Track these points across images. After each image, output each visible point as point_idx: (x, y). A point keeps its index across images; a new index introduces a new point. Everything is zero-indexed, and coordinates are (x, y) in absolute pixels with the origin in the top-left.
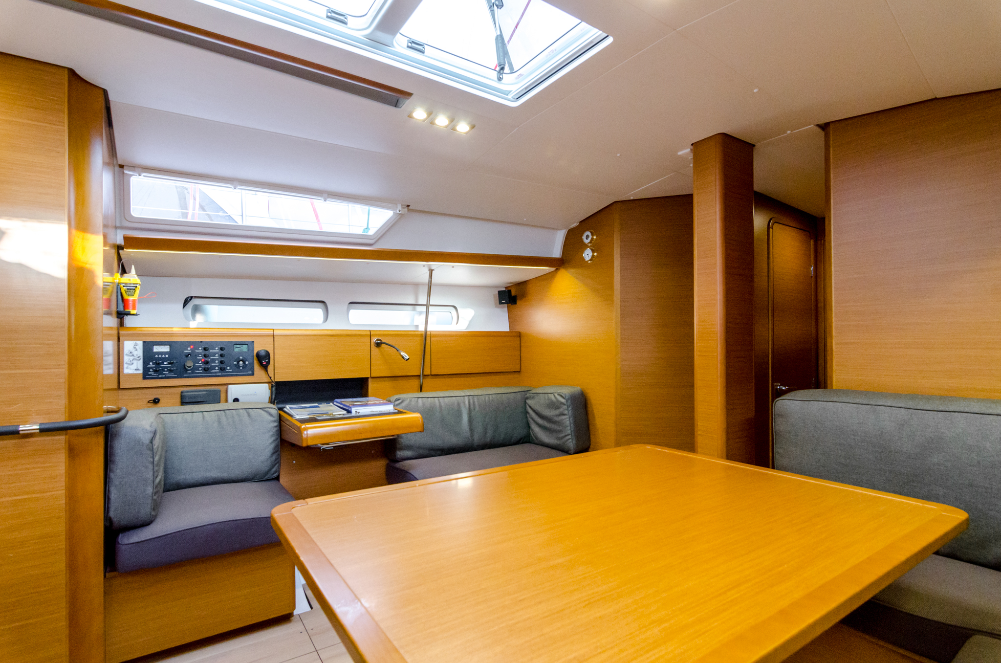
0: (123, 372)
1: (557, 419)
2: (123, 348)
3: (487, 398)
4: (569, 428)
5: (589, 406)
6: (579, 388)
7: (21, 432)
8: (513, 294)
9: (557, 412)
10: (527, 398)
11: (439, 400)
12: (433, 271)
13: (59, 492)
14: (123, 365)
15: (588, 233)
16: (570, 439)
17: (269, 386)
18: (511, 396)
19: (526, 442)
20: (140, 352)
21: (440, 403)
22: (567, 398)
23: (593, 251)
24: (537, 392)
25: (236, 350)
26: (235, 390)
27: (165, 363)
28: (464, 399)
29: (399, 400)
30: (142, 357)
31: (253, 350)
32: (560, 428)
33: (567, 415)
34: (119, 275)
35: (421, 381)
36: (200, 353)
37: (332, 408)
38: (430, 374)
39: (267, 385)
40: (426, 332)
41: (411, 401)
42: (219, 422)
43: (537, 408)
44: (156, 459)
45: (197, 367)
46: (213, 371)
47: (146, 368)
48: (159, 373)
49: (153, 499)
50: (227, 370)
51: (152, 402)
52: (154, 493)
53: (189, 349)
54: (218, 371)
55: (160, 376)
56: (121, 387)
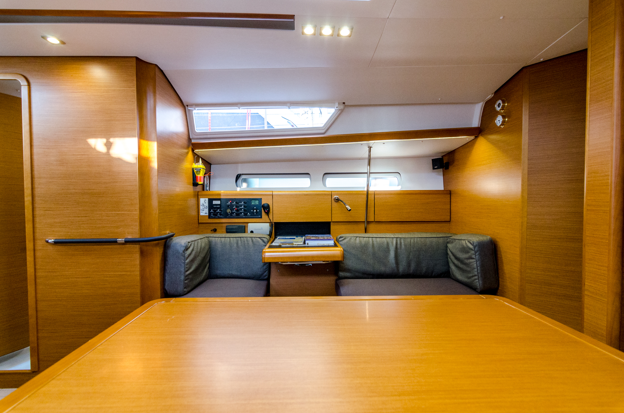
0: (200, 214)
1: (468, 261)
2: (200, 202)
3: (412, 241)
4: (476, 270)
5: (499, 253)
6: (489, 237)
7: (118, 242)
8: (445, 161)
9: (467, 256)
10: (448, 243)
11: (372, 240)
12: (371, 148)
13: (137, 273)
14: (200, 211)
15: (500, 101)
16: (476, 279)
17: (270, 225)
18: (434, 240)
19: (444, 277)
20: (207, 204)
21: (373, 242)
22: (475, 244)
23: (504, 117)
24: (455, 238)
25: (253, 203)
26: (251, 226)
27: (218, 210)
28: (393, 240)
29: (342, 238)
30: (208, 207)
31: (261, 204)
32: (468, 269)
33: (474, 259)
34: (194, 164)
35: (366, 225)
36: (234, 205)
37: (299, 240)
38: (374, 221)
39: (268, 224)
40: (368, 191)
41: (351, 239)
42: (237, 243)
43: (454, 251)
44: (186, 261)
45: (232, 213)
46: (241, 215)
47: (210, 213)
48: (215, 215)
49: (184, 283)
50: (248, 215)
51: (213, 231)
52: (185, 280)
53: (229, 202)
54: (243, 215)
55: (215, 217)
56: (200, 222)
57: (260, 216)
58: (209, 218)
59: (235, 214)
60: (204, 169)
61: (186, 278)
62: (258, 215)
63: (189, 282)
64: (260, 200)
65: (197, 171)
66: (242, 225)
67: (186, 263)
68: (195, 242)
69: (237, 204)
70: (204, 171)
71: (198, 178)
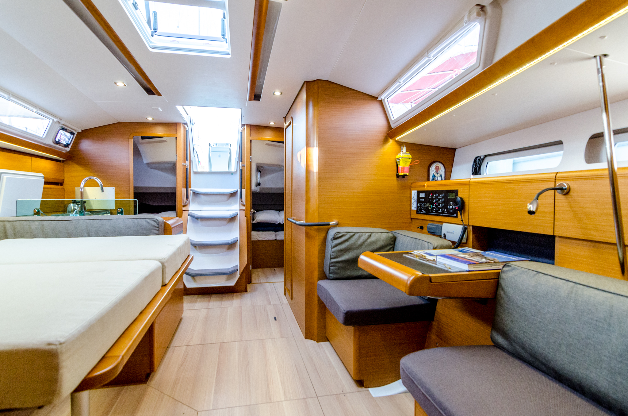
2: (411, 194)
14: (411, 205)
20: (416, 197)
25: (450, 197)
26: (447, 228)
30: (416, 200)
31: (457, 198)
35: (620, 254)
36: (434, 198)
40: (612, 170)
41: (523, 272)
44: (332, 249)
45: (433, 208)
46: (439, 212)
47: (417, 207)
48: (421, 210)
49: (330, 268)
50: (445, 212)
51: (420, 228)
52: (331, 266)
53: (431, 195)
54: (441, 212)
55: (421, 212)
56: (411, 217)
57: (455, 215)
58: (417, 213)
59: (434, 210)
60: (410, 158)
61: (332, 265)
62: (453, 214)
63: (336, 269)
64: (456, 192)
65: (398, 161)
66: (439, 225)
67: (332, 251)
68: (356, 234)
69: (437, 197)
70: (410, 160)
71: (399, 168)
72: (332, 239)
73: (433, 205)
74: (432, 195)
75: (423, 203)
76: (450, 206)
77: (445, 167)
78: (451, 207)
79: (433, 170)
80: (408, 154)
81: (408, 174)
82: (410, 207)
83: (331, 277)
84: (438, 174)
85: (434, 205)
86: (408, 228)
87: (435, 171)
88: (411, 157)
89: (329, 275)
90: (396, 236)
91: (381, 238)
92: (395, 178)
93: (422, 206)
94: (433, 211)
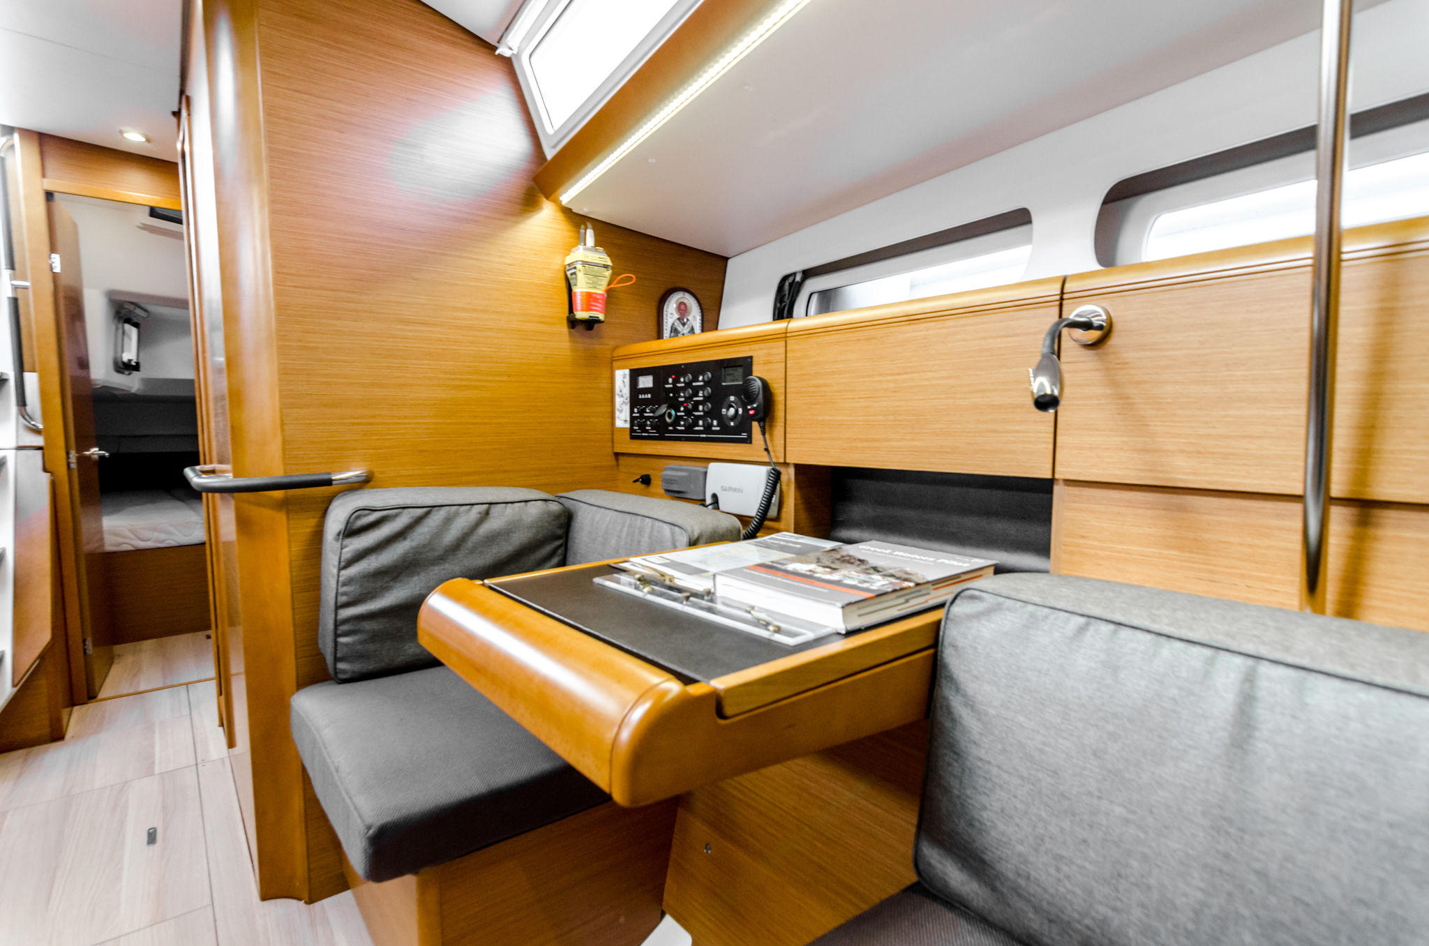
0: (615, 424)
2: (614, 382)
14: (615, 413)
20: (627, 390)
25: (727, 381)
27: (648, 410)
29: (973, 599)
30: (629, 399)
31: (750, 382)
35: (1313, 528)
36: (681, 389)
44: (343, 572)
45: (678, 418)
46: (697, 428)
47: (632, 419)
48: (642, 427)
49: (336, 643)
50: (714, 428)
51: (642, 482)
52: (339, 632)
53: (670, 380)
54: (702, 428)
55: (644, 434)
56: (616, 451)
57: (744, 435)
58: (633, 438)
59: (682, 423)
60: (606, 267)
61: (344, 628)
62: (737, 433)
63: (363, 642)
64: (745, 364)
65: (572, 274)
66: (697, 467)
67: (341, 579)
68: (433, 513)
69: (688, 385)
70: (608, 273)
71: (575, 296)
72: (339, 534)
73: (677, 410)
74: (673, 380)
75: (647, 406)
76: (728, 410)
77: (703, 307)
78: (732, 411)
79: (672, 314)
80: (600, 252)
81: (601, 317)
82: (610, 420)
83: (344, 671)
84: (684, 324)
85: (682, 409)
86: (608, 483)
87: (676, 316)
88: (609, 263)
89: (335, 664)
90: (572, 509)
91: (524, 517)
92: (564, 328)
93: (646, 415)
94: (679, 428)
